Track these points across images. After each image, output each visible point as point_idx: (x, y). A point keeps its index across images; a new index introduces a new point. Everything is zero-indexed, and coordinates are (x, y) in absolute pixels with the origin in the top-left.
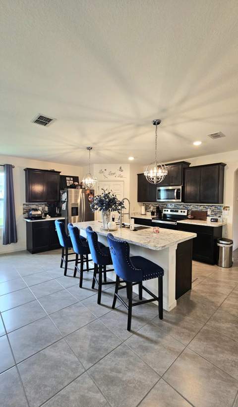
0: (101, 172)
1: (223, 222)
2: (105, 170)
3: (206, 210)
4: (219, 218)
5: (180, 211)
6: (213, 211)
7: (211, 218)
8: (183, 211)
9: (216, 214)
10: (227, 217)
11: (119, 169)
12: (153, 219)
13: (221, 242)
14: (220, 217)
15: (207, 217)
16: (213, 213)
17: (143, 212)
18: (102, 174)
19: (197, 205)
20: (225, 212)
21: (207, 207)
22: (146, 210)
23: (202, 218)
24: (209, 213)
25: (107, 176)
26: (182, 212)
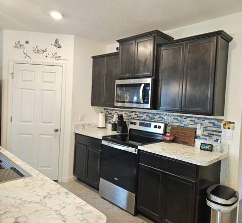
0: (18, 46)
1: (222, 151)
2: (27, 42)
3: (195, 127)
4: (215, 144)
5: (153, 124)
6: (205, 129)
7: (203, 141)
8: (158, 124)
9: (210, 135)
10: (229, 142)
11: (54, 43)
12: (105, 138)
13: (214, 198)
14: (217, 140)
15: (196, 140)
16: (206, 133)
17: (101, 123)
18: (22, 50)
19: (181, 116)
20: (226, 133)
21: (196, 120)
22: (106, 120)
23: (187, 140)
24: (199, 133)
25: (30, 54)
26: (155, 127)
